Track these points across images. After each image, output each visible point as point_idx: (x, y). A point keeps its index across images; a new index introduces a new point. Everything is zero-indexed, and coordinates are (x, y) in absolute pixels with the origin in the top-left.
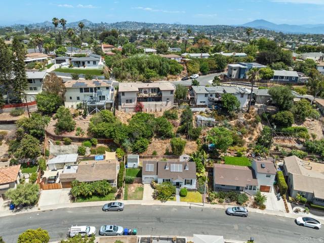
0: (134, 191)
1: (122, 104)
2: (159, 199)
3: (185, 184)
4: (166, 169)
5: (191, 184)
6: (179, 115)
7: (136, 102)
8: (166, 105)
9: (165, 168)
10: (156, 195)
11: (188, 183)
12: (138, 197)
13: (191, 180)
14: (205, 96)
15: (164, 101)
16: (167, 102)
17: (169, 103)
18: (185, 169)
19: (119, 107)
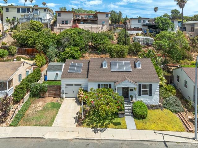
0: (40, 109)
1: (58, 25)
2: (88, 125)
3: (140, 95)
4: (104, 67)
5: (151, 95)
6: (115, 38)
7: (72, 23)
8: (102, 29)
9: (102, 66)
10: (83, 117)
11: (145, 93)
12: (42, 121)
13: (151, 85)
14: (139, 22)
15: (100, 24)
16: (103, 25)
17: (104, 26)
18: (135, 67)
19: (55, 27)
